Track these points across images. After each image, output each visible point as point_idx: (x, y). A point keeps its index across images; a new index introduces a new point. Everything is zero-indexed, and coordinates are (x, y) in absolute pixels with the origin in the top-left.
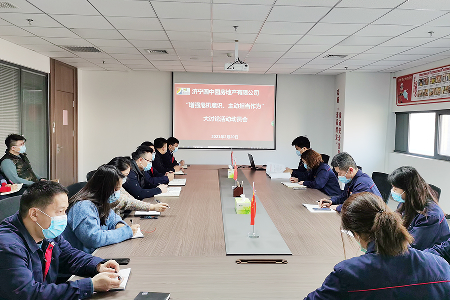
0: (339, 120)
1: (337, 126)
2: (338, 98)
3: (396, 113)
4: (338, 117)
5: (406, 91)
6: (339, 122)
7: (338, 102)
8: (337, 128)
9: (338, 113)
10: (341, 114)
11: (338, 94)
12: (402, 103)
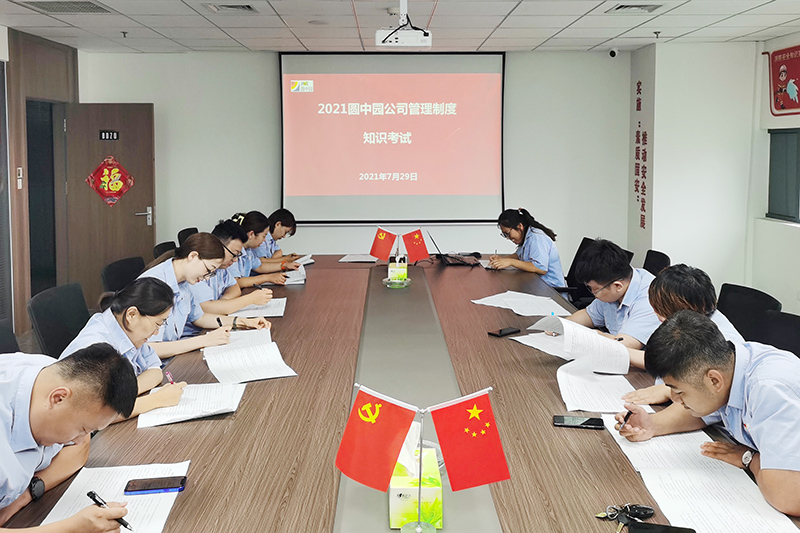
0: (642, 147)
1: (638, 161)
2: (639, 100)
3: (770, 131)
4: (638, 141)
5: (792, 81)
6: (641, 152)
7: (639, 108)
8: (637, 165)
9: (638, 132)
10: (645, 135)
11: (639, 91)
12: (783, 108)
